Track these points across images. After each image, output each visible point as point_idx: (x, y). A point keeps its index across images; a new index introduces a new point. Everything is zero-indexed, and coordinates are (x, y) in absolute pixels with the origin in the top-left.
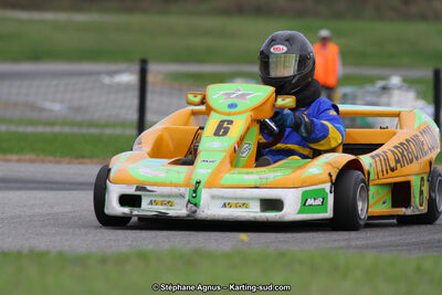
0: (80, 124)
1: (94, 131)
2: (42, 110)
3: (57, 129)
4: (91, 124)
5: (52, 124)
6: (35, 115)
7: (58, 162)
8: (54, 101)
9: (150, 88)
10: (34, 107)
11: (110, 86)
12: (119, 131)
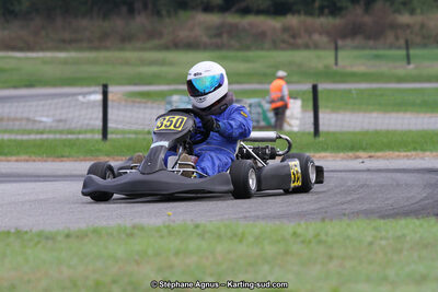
0: (61, 132)
1: (70, 136)
2: (35, 121)
3: (45, 136)
4: (70, 132)
5: (42, 133)
6: (30, 126)
7: (46, 161)
8: (42, 116)
9: (110, 103)
10: (28, 119)
11: (83, 103)
12: (89, 136)
